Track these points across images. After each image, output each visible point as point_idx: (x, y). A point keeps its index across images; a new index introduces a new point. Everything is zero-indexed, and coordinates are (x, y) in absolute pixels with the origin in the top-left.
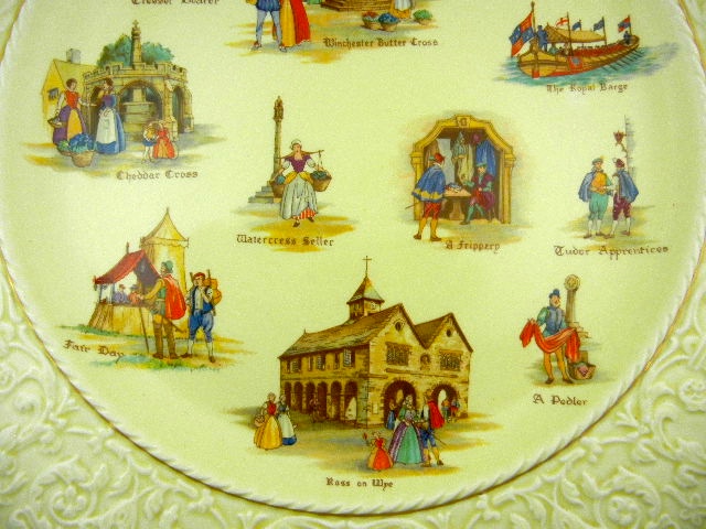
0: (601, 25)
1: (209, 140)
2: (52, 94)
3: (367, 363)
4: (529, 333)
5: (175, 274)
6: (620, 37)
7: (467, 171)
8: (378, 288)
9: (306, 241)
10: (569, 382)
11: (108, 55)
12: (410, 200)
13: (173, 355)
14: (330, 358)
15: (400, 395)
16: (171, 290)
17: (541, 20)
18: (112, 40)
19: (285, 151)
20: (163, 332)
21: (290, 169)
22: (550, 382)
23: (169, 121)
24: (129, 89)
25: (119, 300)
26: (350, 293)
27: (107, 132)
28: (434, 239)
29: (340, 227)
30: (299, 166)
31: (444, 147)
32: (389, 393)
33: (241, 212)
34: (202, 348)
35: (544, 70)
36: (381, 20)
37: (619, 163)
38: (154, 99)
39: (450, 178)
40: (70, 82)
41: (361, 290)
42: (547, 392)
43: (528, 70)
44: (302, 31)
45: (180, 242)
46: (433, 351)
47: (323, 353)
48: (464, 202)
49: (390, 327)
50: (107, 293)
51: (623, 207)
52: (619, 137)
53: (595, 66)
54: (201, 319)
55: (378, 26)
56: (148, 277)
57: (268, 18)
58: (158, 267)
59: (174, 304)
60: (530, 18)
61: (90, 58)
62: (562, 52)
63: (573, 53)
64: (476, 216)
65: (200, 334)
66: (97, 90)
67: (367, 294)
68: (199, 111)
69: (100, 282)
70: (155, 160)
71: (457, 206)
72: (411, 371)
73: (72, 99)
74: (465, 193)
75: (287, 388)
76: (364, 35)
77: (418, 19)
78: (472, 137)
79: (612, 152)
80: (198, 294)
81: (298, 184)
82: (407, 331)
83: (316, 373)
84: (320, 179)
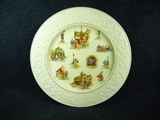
0: (106, 46)
1: (67, 58)
2: (51, 54)
3: (82, 79)
4: (98, 76)
5: (64, 71)
6: (108, 47)
7: (92, 61)
8: (83, 72)
9: (76, 68)
10: (101, 81)
11: (56, 49)
12: (87, 64)
13: (64, 78)
14: (79, 79)
15: (85, 82)
16: (63, 73)
17: (100, 45)
18: (57, 48)
19: (74, 59)
20: (63, 76)
21: (75, 61)
22: (99, 81)
23: (63, 56)
24: (59, 53)
25: (58, 73)
26: (81, 73)
27: (56, 57)
28: (89, 68)
29: (80, 66)
30: (76, 61)
31: (90, 58)
32: (84, 82)
33: (70, 65)
34: (66, 78)
35: (100, 51)
36: (84, 46)
37: (107, 60)
38: (61, 54)
39: (90, 62)
40: (53, 52)
41: (82, 72)
42: (99, 82)
43: (99, 51)
44: (76, 47)
45: (64, 68)
46: (88, 78)
47: (78, 78)
48: (92, 64)
49: (84, 76)
50: (57, 73)
51: (107, 64)
52: (107, 57)
53: (105, 50)
54: (66, 75)
55: (83, 46)
56: (61, 71)
57: (72, 45)
58: (62, 70)
59: (64, 74)
60: (99, 45)
61: (54, 50)
62: (102, 49)
63: (103, 49)
64: (93, 65)
65: (66, 77)
66: (55, 53)
67: (82, 73)
68: (66, 55)
69: (57, 72)
70: (61, 60)
71: (91, 64)
72: (86, 80)
73: (53, 54)
74: (92, 63)
75: (75, 82)
76: (82, 47)
77: (88, 45)
78: (93, 58)
79: (107, 59)
80: (66, 73)
81: (76, 62)
82: (86, 76)
83: (77, 80)
84: (78, 62)
